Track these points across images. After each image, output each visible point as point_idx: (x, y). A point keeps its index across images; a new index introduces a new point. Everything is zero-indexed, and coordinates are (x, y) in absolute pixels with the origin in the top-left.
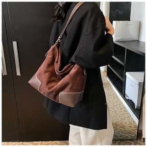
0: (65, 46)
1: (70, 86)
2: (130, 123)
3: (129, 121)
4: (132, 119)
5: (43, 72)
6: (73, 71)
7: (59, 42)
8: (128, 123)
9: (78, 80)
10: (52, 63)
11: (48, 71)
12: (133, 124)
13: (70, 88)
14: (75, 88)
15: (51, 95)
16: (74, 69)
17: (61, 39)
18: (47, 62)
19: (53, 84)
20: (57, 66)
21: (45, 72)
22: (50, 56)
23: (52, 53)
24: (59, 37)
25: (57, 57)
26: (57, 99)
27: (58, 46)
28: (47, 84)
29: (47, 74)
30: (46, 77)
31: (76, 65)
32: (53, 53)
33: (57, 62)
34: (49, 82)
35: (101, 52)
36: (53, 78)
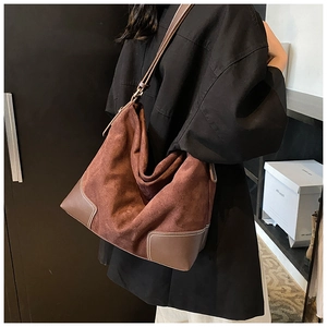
0: (157, 107)
1: (175, 215)
2: (281, 282)
3: (278, 277)
4: (283, 270)
5: (101, 179)
6: (183, 174)
7: (139, 97)
8: (276, 282)
9: (197, 197)
10: (123, 155)
11: (114, 177)
12: (287, 283)
13: (178, 222)
14: (189, 219)
15: (124, 241)
16: (186, 168)
17: (146, 88)
18: (111, 151)
19: (129, 210)
20: (138, 161)
21: (108, 178)
22: (119, 136)
23: (122, 126)
24: (141, 84)
25: (137, 136)
26: (141, 251)
27: (138, 107)
28: (114, 212)
29: (112, 185)
30: (109, 192)
31: (189, 158)
32: (126, 126)
33: (138, 151)
34: (119, 205)
35: (256, 121)
36: (129, 195)
